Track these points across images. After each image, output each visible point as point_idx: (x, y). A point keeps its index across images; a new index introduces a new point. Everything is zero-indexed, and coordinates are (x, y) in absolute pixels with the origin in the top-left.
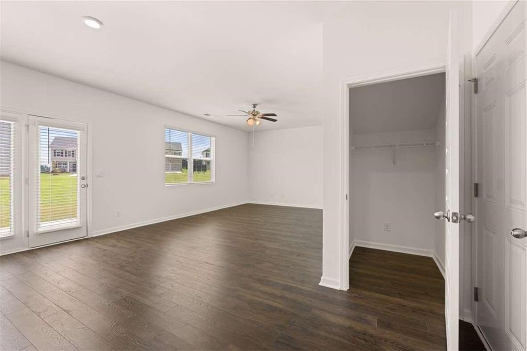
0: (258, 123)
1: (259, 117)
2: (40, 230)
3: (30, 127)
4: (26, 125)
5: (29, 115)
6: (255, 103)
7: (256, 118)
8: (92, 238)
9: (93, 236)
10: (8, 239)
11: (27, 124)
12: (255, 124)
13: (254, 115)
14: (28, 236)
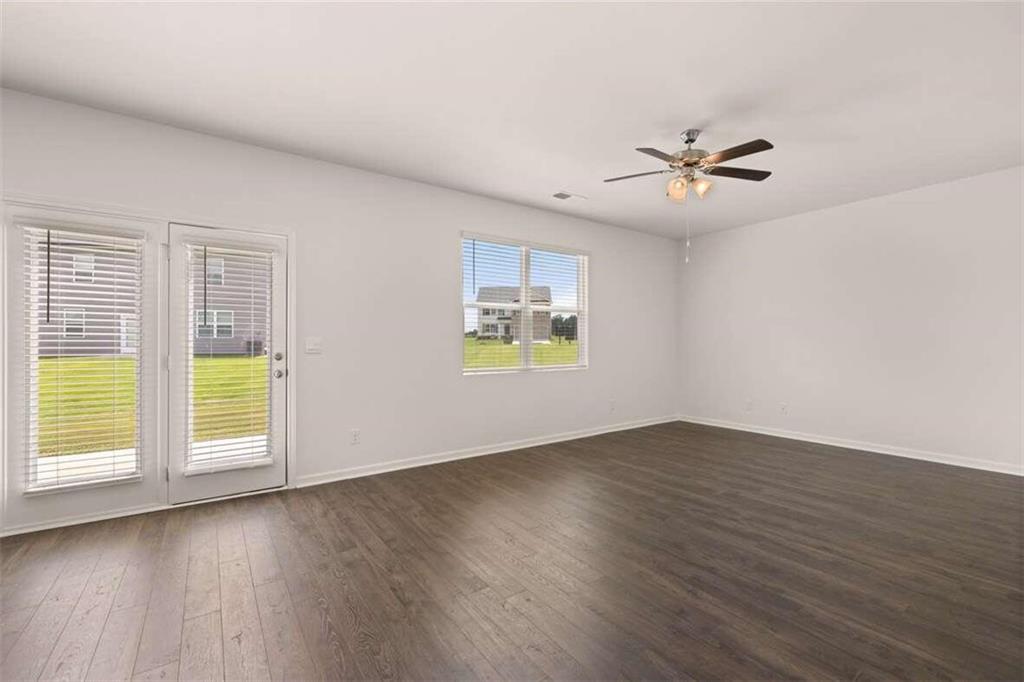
0: (701, 187)
1: (705, 172)
2: (191, 468)
3: (172, 249)
4: (163, 244)
5: (170, 223)
6: (691, 127)
7: (698, 173)
8: (296, 489)
9: (298, 487)
10: (127, 484)
11: (167, 242)
12: (693, 194)
13: (687, 165)
14: (168, 479)
